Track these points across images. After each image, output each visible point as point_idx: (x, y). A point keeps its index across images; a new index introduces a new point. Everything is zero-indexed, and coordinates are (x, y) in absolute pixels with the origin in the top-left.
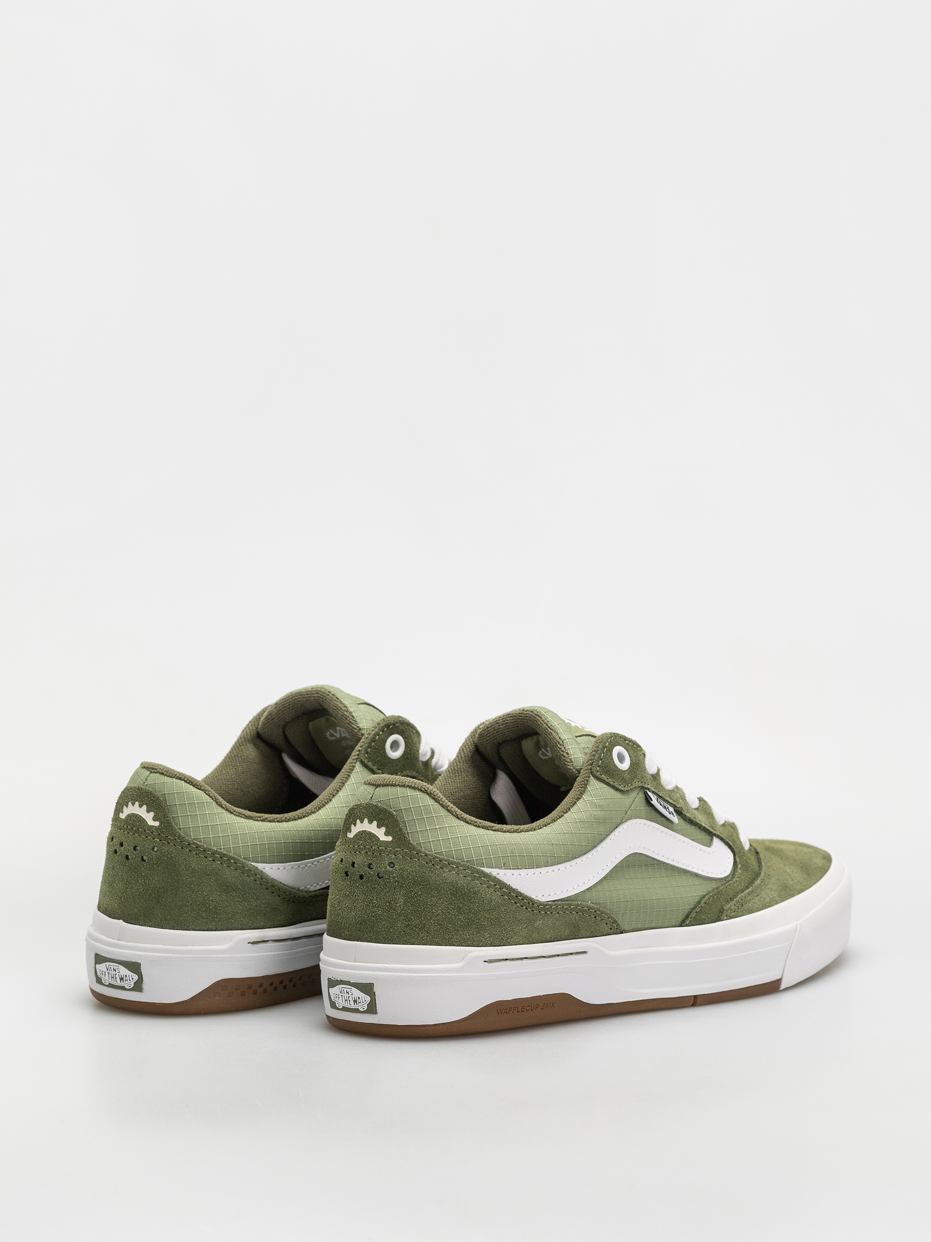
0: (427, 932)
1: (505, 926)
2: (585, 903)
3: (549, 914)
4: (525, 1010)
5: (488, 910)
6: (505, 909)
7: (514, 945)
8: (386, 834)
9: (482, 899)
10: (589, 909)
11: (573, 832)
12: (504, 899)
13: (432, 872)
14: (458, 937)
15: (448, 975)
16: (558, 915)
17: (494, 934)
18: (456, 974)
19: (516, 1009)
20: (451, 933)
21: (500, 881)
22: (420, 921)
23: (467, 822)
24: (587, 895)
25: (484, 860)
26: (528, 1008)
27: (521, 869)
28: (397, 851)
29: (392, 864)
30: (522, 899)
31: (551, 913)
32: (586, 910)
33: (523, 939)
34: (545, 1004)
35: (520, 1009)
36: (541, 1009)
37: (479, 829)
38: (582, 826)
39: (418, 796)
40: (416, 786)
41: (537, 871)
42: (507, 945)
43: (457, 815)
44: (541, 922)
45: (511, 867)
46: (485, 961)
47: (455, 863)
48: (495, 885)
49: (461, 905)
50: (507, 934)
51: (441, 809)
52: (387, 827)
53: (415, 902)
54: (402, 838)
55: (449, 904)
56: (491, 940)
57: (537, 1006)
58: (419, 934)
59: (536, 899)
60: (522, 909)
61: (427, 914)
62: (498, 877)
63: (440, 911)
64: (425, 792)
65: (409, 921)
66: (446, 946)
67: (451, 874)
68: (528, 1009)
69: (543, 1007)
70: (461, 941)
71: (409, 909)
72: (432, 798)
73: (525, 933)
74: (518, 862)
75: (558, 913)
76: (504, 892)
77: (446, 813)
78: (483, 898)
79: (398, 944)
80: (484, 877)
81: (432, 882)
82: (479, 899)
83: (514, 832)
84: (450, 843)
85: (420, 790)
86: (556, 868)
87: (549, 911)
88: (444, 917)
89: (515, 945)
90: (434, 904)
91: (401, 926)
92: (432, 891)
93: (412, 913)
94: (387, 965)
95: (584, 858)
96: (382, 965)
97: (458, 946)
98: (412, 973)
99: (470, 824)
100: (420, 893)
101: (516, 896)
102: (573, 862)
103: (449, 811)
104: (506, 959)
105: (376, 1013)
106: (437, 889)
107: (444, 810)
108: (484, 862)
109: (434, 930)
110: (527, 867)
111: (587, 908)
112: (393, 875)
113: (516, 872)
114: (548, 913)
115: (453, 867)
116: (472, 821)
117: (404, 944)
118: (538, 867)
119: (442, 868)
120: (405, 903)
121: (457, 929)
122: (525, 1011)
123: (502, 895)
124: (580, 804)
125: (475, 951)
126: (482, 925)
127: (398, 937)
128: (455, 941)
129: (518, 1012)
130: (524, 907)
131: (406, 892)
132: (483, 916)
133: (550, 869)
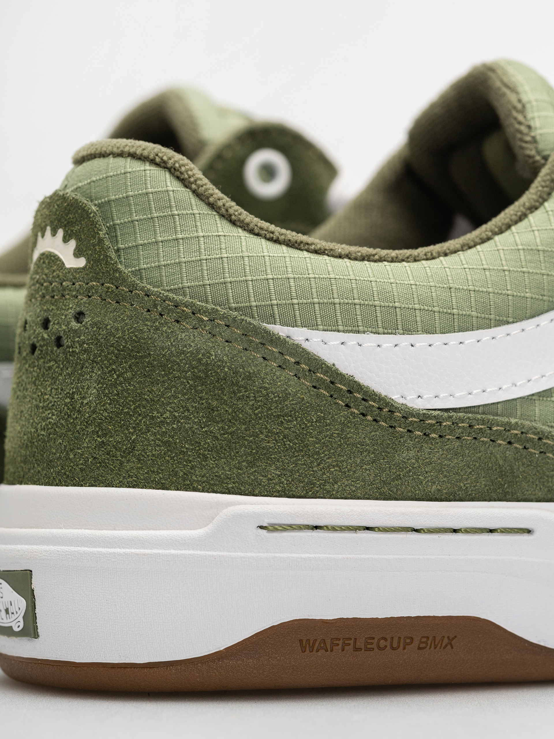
0: (139, 460)
1: (318, 453)
2: (527, 423)
3: (433, 439)
4: (374, 646)
5: (278, 416)
6: (319, 417)
7: (342, 498)
8: (78, 253)
9: (264, 392)
10: (540, 439)
11: (505, 268)
12: (318, 396)
13: (157, 329)
14: (205, 471)
15: (173, 552)
16: (457, 443)
17: (291, 471)
18: (191, 552)
19: (352, 642)
20: (190, 462)
21: (308, 353)
22: (125, 434)
23: (251, 232)
24: (538, 409)
25: (275, 308)
26: (382, 643)
27: (364, 332)
28: (92, 287)
29: (79, 316)
30: (364, 399)
31: (440, 436)
32: (531, 440)
33: (363, 487)
34: (428, 638)
35: (360, 644)
36: (419, 648)
37: (277, 246)
38: (528, 257)
39: (148, 172)
40: (146, 153)
41: (405, 340)
42: (325, 498)
43: (230, 215)
44: (412, 453)
45: (341, 328)
46: (261, 527)
47: (206, 312)
48: (297, 363)
49: (215, 403)
50: (324, 474)
51: (194, 200)
52: (79, 240)
53: (118, 395)
54: (103, 260)
55: (188, 399)
56: (283, 483)
57: (408, 641)
58: (121, 464)
59: (401, 401)
60: (363, 420)
61: (140, 421)
62: (306, 345)
63: (168, 414)
64: (162, 165)
65: (105, 435)
66: (178, 490)
67: (196, 334)
68: (382, 646)
69: (422, 645)
70: (212, 482)
71: (106, 410)
72: (178, 178)
73: (369, 475)
74: (359, 317)
75: (458, 438)
76: (319, 379)
77: (205, 210)
78: (266, 389)
79: (82, 486)
80: (272, 342)
81: (155, 351)
82: (258, 392)
83: (363, 259)
84: (202, 269)
85: (153, 162)
86: (453, 338)
87: (434, 431)
88: (175, 426)
89: (346, 499)
90: (156, 399)
91: (88, 447)
92: (155, 371)
93: (111, 418)
94: (55, 531)
95: (529, 325)
96: (48, 530)
97: (203, 491)
98: (99, 547)
99: (258, 235)
100: (129, 374)
101: (350, 392)
102: (500, 331)
103: (212, 206)
104: (316, 527)
105: (36, 635)
106: (163, 366)
107: (199, 203)
108: (276, 312)
109: (153, 455)
110: (381, 330)
111: (534, 434)
112: (79, 337)
113: (352, 339)
114: (433, 435)
115: (202, 320)
116: (261, 229)
117: (92, 486)
118: (408, 331)
119: (178, 322)
120: (98, 396)
121: (204, 455)
122: (376, 648)
123: (315, 387)
124: (533, 218)
125: (236, 504)
126: (263, 448)
127: (82, 470)
128: (197, 481)
129: (357, 649)
130: (369, 418)
131: (102, 373)
132: (266, 428)
133: (438, 339)
